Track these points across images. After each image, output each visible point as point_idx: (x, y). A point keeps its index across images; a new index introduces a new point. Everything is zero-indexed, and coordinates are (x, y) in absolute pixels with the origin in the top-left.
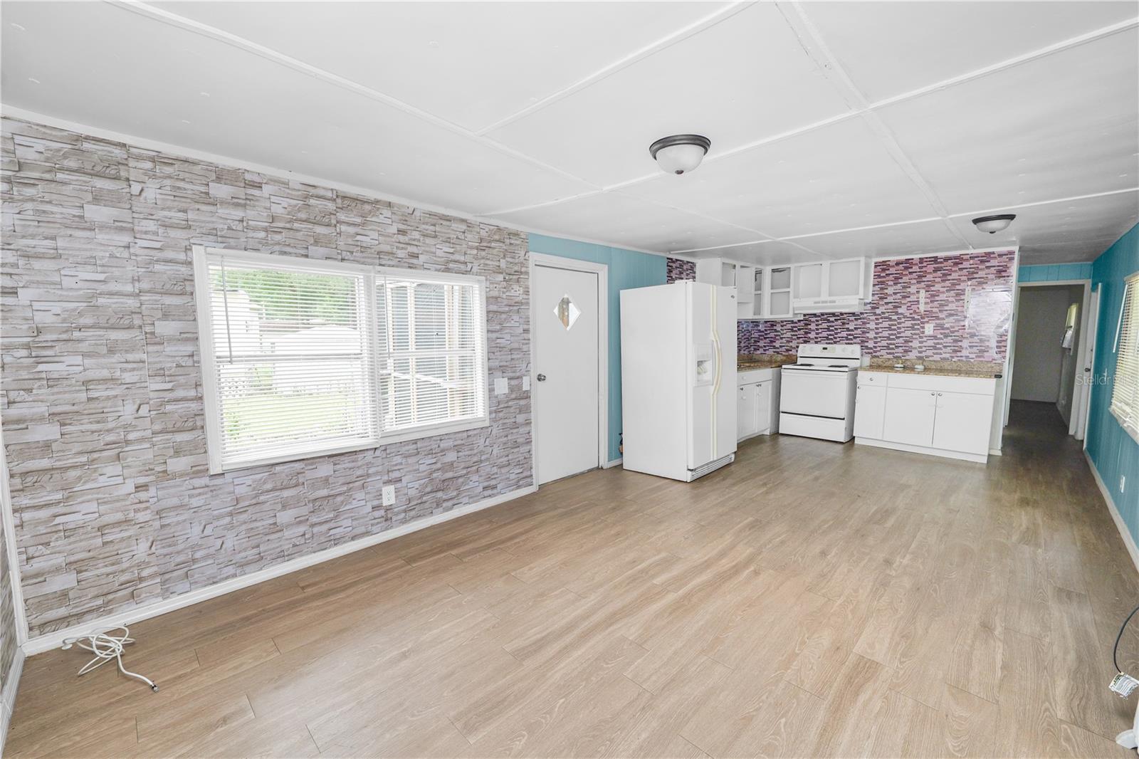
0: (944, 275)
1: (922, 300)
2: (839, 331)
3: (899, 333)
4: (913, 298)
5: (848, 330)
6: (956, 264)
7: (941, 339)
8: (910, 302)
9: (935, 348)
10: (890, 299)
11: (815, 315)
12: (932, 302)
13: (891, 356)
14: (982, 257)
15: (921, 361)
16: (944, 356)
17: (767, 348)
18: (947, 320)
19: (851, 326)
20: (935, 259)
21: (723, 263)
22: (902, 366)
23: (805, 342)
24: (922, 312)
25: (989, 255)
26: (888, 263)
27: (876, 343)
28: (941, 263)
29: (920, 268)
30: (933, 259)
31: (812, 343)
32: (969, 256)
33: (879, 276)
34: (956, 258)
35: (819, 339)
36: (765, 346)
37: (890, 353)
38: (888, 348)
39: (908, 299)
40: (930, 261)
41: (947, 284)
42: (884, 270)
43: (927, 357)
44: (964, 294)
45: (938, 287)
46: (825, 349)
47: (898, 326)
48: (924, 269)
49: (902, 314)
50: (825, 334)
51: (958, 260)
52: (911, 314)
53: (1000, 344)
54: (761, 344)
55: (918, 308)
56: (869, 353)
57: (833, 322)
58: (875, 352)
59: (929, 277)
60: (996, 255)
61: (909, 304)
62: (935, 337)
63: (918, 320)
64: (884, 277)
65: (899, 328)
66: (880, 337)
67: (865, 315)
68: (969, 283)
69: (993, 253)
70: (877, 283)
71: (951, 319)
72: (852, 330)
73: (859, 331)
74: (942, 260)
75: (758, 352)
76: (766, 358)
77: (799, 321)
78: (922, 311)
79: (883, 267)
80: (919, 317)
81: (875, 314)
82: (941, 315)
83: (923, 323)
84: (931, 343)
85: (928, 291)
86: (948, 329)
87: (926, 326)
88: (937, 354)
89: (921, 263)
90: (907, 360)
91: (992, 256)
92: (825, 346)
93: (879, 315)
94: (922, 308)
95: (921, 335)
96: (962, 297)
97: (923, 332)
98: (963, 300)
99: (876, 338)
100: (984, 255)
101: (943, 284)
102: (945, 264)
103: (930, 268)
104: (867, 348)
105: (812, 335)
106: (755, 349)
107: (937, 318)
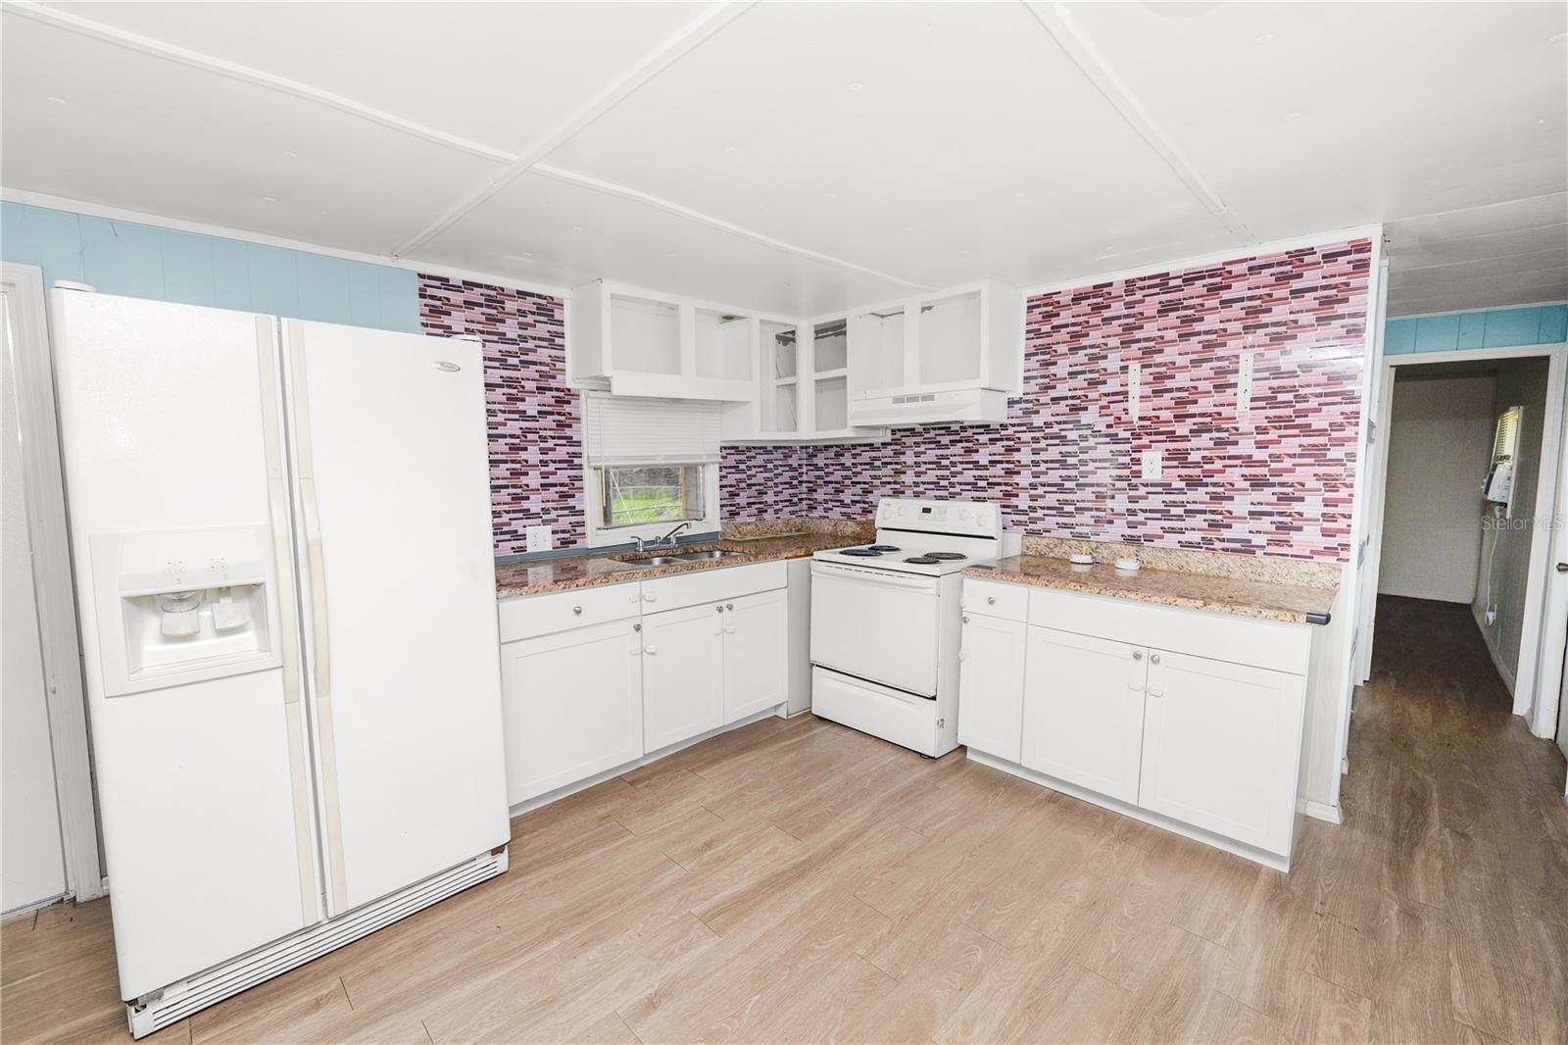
0: (1187, 321)
1: (1135, 391)
2: (959, 468)
3: (1084, 475)
4: (1113, 385)
5: (976, 465)
6: (1214, 289)
7: (1181, 491)
8: (1108, 395)
9: (1165, 515)
10: (1062, 390)
11: (912, 431)
12: (1157, 393)
13: (1066, 533)
14: (1281, 264)
15: (1133, 549)
16: (1189, 537)
17: (830, 505)
18: (1195, 442)
19: (983, 457)
20: (1163, 281)
21: (697, 310)
22: (1088, 559)
23: (897, 493)
24: (1137, 423)
25: (1298, 256)
26: (1056, 298)
27: (1033, 498)
28: (1178, 288)
29: (1129, 305)
30: (1157, 281)
31: (909, 497)
32: (1245, 266)
33: (1038, 333)
34: (1212, 273)
35: (922, 488)
36: (826, 501)
37: (1065, 526)
38: (1061, 512)
39: (1103, 389)
40: (1150, 287)
41: (1194, 343)
42: (1048, 316)
43: (1149, 538)
44: (1236, 371)
45: (1170, 354)
46: (927, 510)
47: (1081, 456)
48: (1137, 309)
49: (1089, 426)
50: (931, 476)
51: (1217, 280)
52: (1109, 426)
53: (1331, 510)
54: (819, 495)
55: (1125, 410)
56: (1018, 523)
57: (946, 447)
58: (1033, 521)
59: (1150, 329)
60: (1318, 257)
61: (1104, 401)
62: (1167, 488)
63: (1126, 441)
64: (1048, 335)
65: (1084, 463)
66: (1043, 485)
67: (1011, 431)
68: (1250, 339)
69: (1311, 251)
70: (1033, 350)
71: (1205, 440)
72: (985, 467)
73: (998, 470)
74: (1179, 282)
75: (815, 514)
76: (826, 527)
77: (884, 445)
78: (1135, 419)
79: (1045, 307)
80: (1128, 434)
81: (1031, 428)
82: (1182, 429)
83: (1137, 449)
84: (1156, 502)
85: (1150, 366)
86: (1196, 464)
87: (1145, 455)
88: (1172, 530)
89: (1129, 292)
90: (1101, 543)
91: (1307, 259)
92: (927, 504)
93: (1040, 429)
94: (1135, 409)
95: (1134, 481)
96: (1231, 379)
97: (1137, 474)
98: (1235, 385)
99: (1033, 486)
100: (1286, 258)
101: (1184, 346)
102: (1188, 291)
103: (1151, 306)
104: (1016, 510)
105: (909, 478)
106: (811, 508)
107: (1172, 436)
